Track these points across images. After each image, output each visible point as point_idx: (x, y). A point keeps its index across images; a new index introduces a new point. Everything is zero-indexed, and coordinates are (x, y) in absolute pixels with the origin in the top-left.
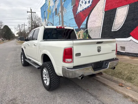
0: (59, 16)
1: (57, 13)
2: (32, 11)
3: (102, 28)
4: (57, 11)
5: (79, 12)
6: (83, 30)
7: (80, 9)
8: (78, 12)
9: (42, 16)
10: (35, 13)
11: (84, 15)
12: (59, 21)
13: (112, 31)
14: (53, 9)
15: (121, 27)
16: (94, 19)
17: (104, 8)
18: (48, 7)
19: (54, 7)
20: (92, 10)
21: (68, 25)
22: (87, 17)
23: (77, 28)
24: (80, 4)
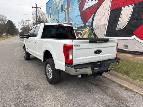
0: (65, 13)
1: (63, 10)
2: (37, 7)
3: (107, 26)
4: (63, 7)
5: (85, 10)
6: (88, 28)
7: (86, 7)
8: (84, 9)
9: (47, 12)
10: (40, 8)
11: (90, 13)
12: (64, 18)
13: (117, 29)
14: (59, 5)
15: (125, 26)
16: (100, 17)
17: (110, 7)
18: (54, 3)
19: (60, 3)
20: (98, 8)
21: (74, 22)
22: (93, 15)
23: (83, 25)
24: (86, 2)
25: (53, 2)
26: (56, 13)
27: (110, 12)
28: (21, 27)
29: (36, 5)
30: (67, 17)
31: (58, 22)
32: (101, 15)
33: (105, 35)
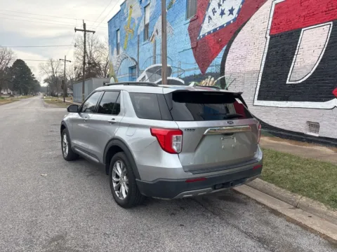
0: (152, 43)
1: (150, 35)
2: (87, 29)
3: (261, 74)
4: (150, 30)
5: (204, 36)
6: (213, 79)
8: (201, 34)
9: (111, 42)
10: (94, 32)
11: (218, 42)
12: (152, 55)
13: (288, 82)
14: (139, 25)
15: (310, 75)
16: (243, 53)
17: (269, 28)
18: (127, 19)
19: (142, 21)
20: (239, 31)
21: (176, 64)
22: (224, 48)
23: (198, 72)
24: (207, 16)
25: (125, 19)
26: (132, 44)
27: (268, 40)
28: (46, 77)
29: (84, 25)
30: (159, 51)
31: (135, 64)
32: (245, 48)
33: (256, 97)
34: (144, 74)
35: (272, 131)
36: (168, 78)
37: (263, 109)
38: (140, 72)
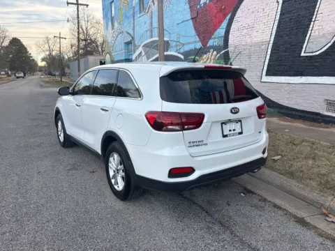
0: (149, 14)
1: (145, 6)
2: (80, 3)
5: (205, 4)
6: (215, 53)
8: (202, 2)
9: (105, 16)
10: (87, 5)
11: (221, 10)
12: (149, 28)
13: (302, 54)
16: (250, 21)
21: (174, 37)
22: (229, 16)
23: (199, 45)
26: (127, 17)
27: (280, 5)
28: (43, 55)
30: (155, 24)
31: (131, 38)
32: (253, 15)
33: (264, 73)
34: (140, 49)
35: (282, 111)
36: (166, 53)
37: (272, 85)
38: (136, 47)
